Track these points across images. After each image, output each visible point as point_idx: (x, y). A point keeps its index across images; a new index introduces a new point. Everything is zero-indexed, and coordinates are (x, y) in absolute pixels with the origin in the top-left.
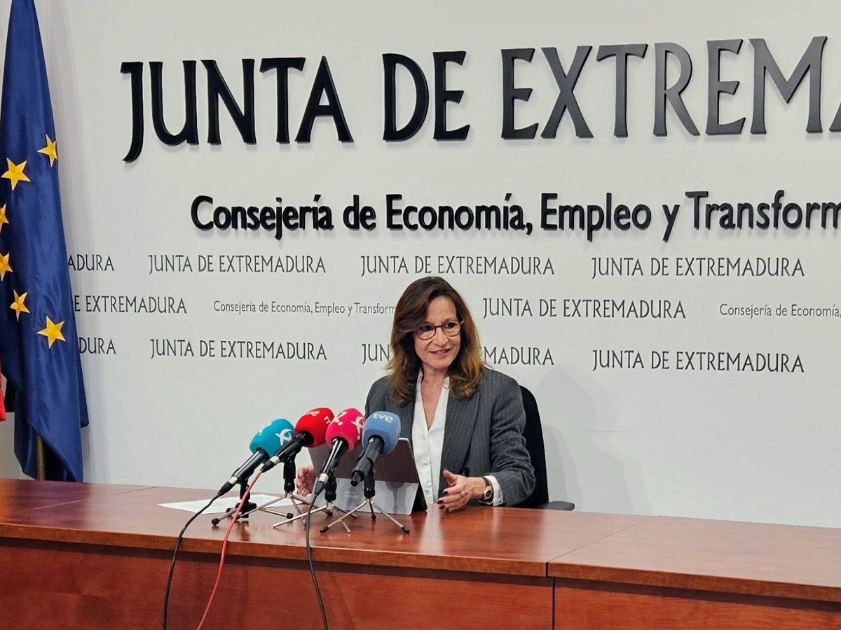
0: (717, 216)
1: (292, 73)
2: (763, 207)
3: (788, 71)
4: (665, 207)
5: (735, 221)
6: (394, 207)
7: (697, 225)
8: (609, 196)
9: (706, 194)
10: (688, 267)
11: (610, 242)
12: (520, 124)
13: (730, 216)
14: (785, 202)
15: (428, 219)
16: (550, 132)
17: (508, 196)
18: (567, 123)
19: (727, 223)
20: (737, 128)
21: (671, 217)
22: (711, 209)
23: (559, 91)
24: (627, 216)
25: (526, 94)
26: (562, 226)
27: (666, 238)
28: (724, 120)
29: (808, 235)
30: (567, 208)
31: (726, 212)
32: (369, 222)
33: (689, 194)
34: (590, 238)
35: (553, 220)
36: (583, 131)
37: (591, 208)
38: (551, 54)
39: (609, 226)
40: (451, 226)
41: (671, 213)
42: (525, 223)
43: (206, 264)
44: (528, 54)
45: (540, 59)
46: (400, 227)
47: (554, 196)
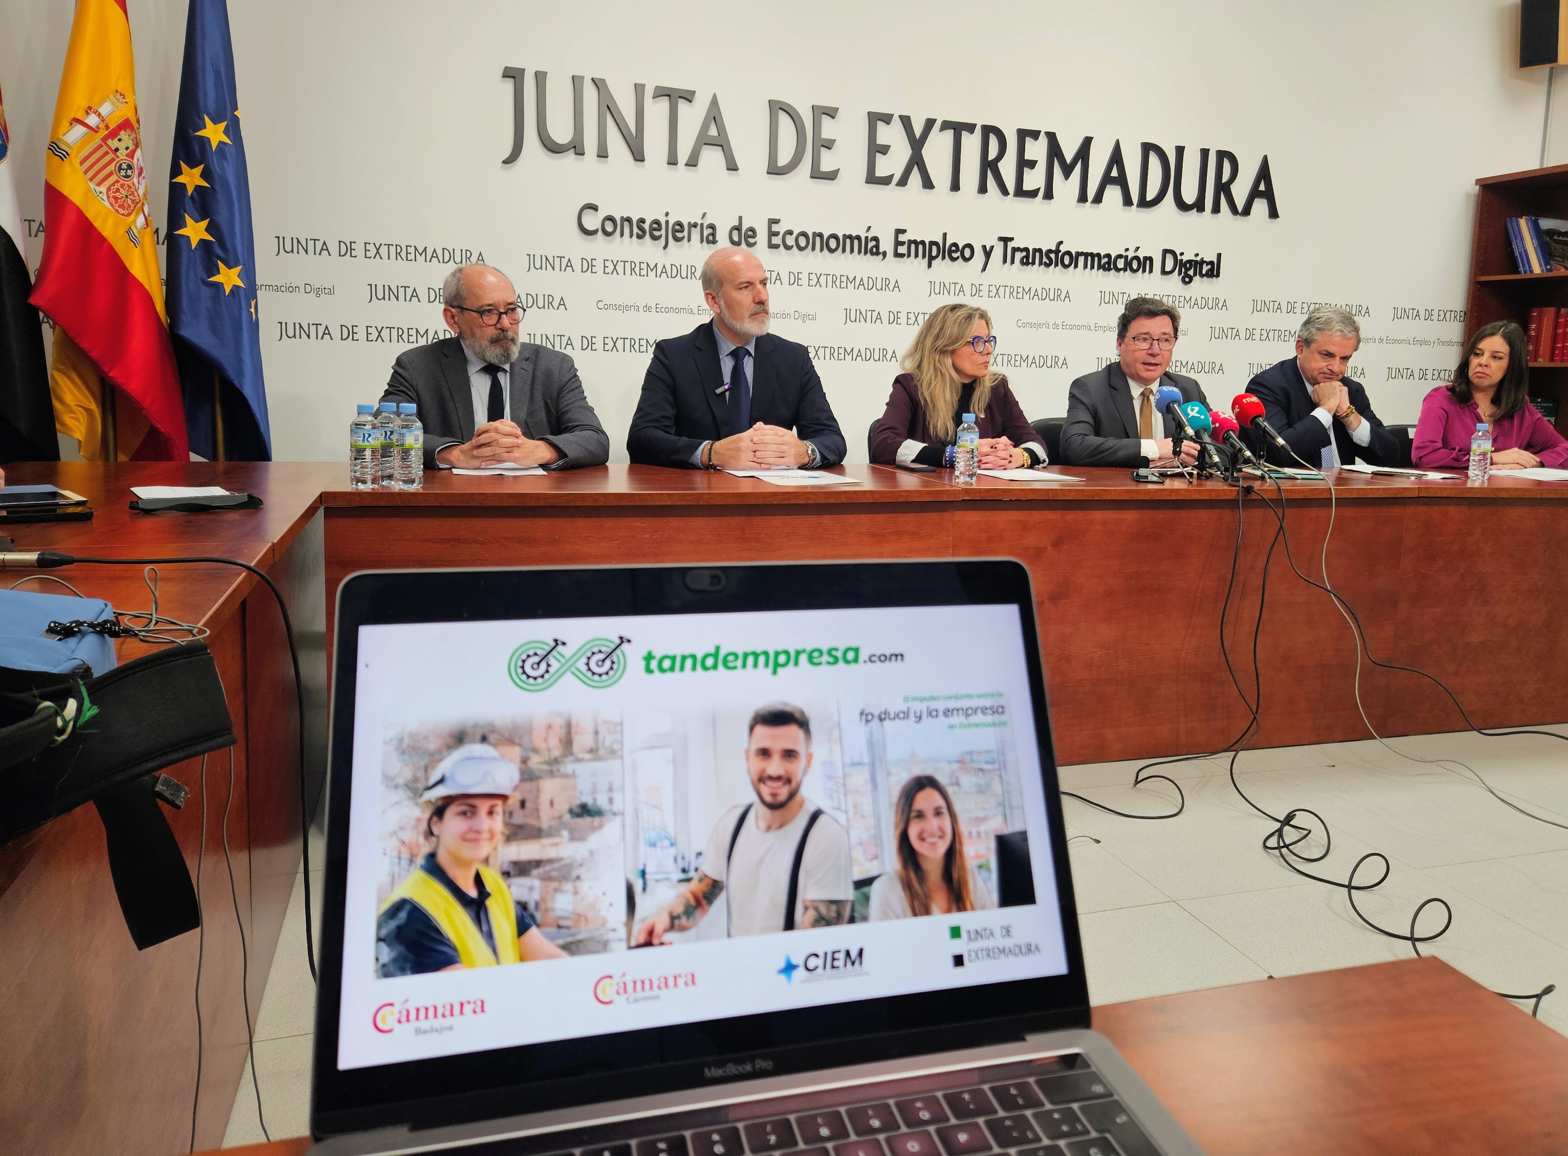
0: (1019, 256)
1: (682, 105)
2: (1050, 251)
3: (1069, 158)
4: (984, 247)
5: (1030, 261)
6: (773, 230)
7: (1005, 261)
8: (945, 235)
9: (1012, 239)
10: (996, 292)
11: (943, 269)
12: (880, 172)
13: (1027, 257)
14: (1063, 249)
15: (802, 242)
16: (903, 182)
17: (869, 228)
18: (915, 177)
19: (1025, 262)
20: (1033, 194)
21: (988, 253)
22: (1015, 250)
23: (910, 152)
24: (957, 250)
25: (884, 150)
26: (909, 255)
27: (984, 269)
28: (1026, 187)
29: (1074, 273)
30: (915, 242)
31: (1024, 254)
32: (751, 240)
33: (1001, 239)
34: (930, 266)
35: (902, 250)
36: (928, 184)
37: (932, 243)
38: (906, 121)
39: (944, 258)
40: (822, 250)
41: (988, 250)
42: (881, 250)
43: (589, 266)
44: (887, 119)
45: (896, 123)
46: (776, 247)
47: (903, 231)
